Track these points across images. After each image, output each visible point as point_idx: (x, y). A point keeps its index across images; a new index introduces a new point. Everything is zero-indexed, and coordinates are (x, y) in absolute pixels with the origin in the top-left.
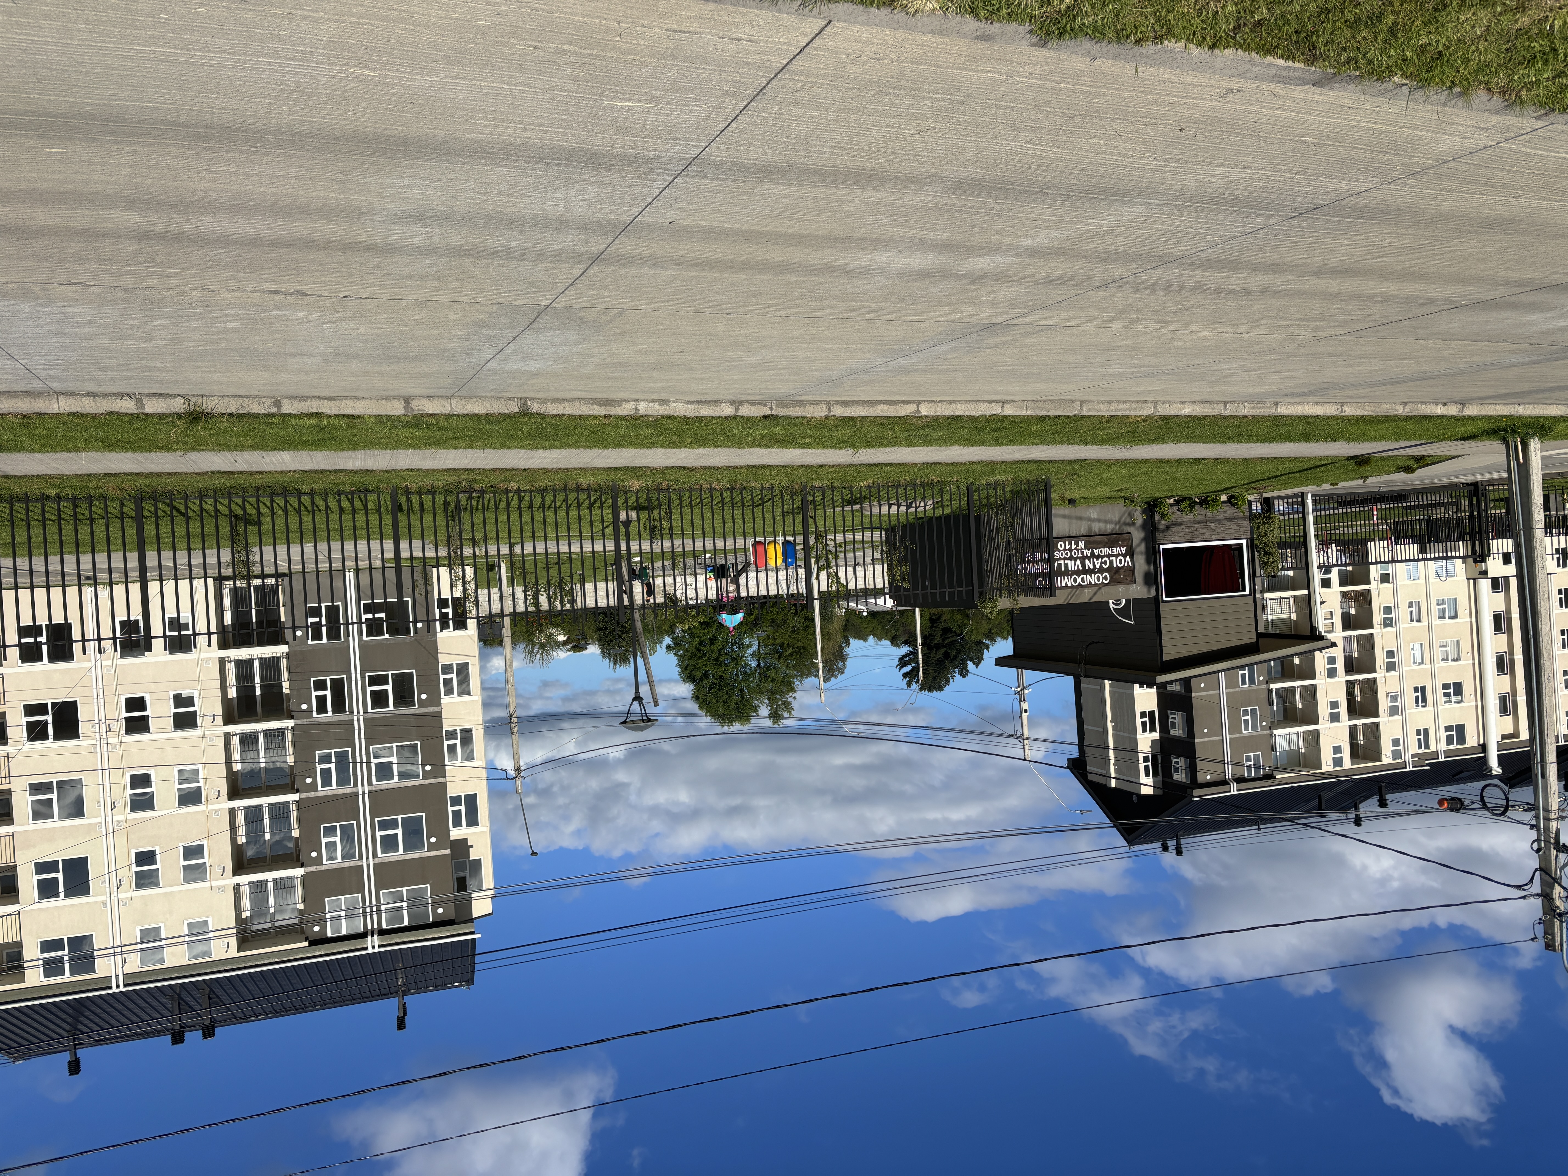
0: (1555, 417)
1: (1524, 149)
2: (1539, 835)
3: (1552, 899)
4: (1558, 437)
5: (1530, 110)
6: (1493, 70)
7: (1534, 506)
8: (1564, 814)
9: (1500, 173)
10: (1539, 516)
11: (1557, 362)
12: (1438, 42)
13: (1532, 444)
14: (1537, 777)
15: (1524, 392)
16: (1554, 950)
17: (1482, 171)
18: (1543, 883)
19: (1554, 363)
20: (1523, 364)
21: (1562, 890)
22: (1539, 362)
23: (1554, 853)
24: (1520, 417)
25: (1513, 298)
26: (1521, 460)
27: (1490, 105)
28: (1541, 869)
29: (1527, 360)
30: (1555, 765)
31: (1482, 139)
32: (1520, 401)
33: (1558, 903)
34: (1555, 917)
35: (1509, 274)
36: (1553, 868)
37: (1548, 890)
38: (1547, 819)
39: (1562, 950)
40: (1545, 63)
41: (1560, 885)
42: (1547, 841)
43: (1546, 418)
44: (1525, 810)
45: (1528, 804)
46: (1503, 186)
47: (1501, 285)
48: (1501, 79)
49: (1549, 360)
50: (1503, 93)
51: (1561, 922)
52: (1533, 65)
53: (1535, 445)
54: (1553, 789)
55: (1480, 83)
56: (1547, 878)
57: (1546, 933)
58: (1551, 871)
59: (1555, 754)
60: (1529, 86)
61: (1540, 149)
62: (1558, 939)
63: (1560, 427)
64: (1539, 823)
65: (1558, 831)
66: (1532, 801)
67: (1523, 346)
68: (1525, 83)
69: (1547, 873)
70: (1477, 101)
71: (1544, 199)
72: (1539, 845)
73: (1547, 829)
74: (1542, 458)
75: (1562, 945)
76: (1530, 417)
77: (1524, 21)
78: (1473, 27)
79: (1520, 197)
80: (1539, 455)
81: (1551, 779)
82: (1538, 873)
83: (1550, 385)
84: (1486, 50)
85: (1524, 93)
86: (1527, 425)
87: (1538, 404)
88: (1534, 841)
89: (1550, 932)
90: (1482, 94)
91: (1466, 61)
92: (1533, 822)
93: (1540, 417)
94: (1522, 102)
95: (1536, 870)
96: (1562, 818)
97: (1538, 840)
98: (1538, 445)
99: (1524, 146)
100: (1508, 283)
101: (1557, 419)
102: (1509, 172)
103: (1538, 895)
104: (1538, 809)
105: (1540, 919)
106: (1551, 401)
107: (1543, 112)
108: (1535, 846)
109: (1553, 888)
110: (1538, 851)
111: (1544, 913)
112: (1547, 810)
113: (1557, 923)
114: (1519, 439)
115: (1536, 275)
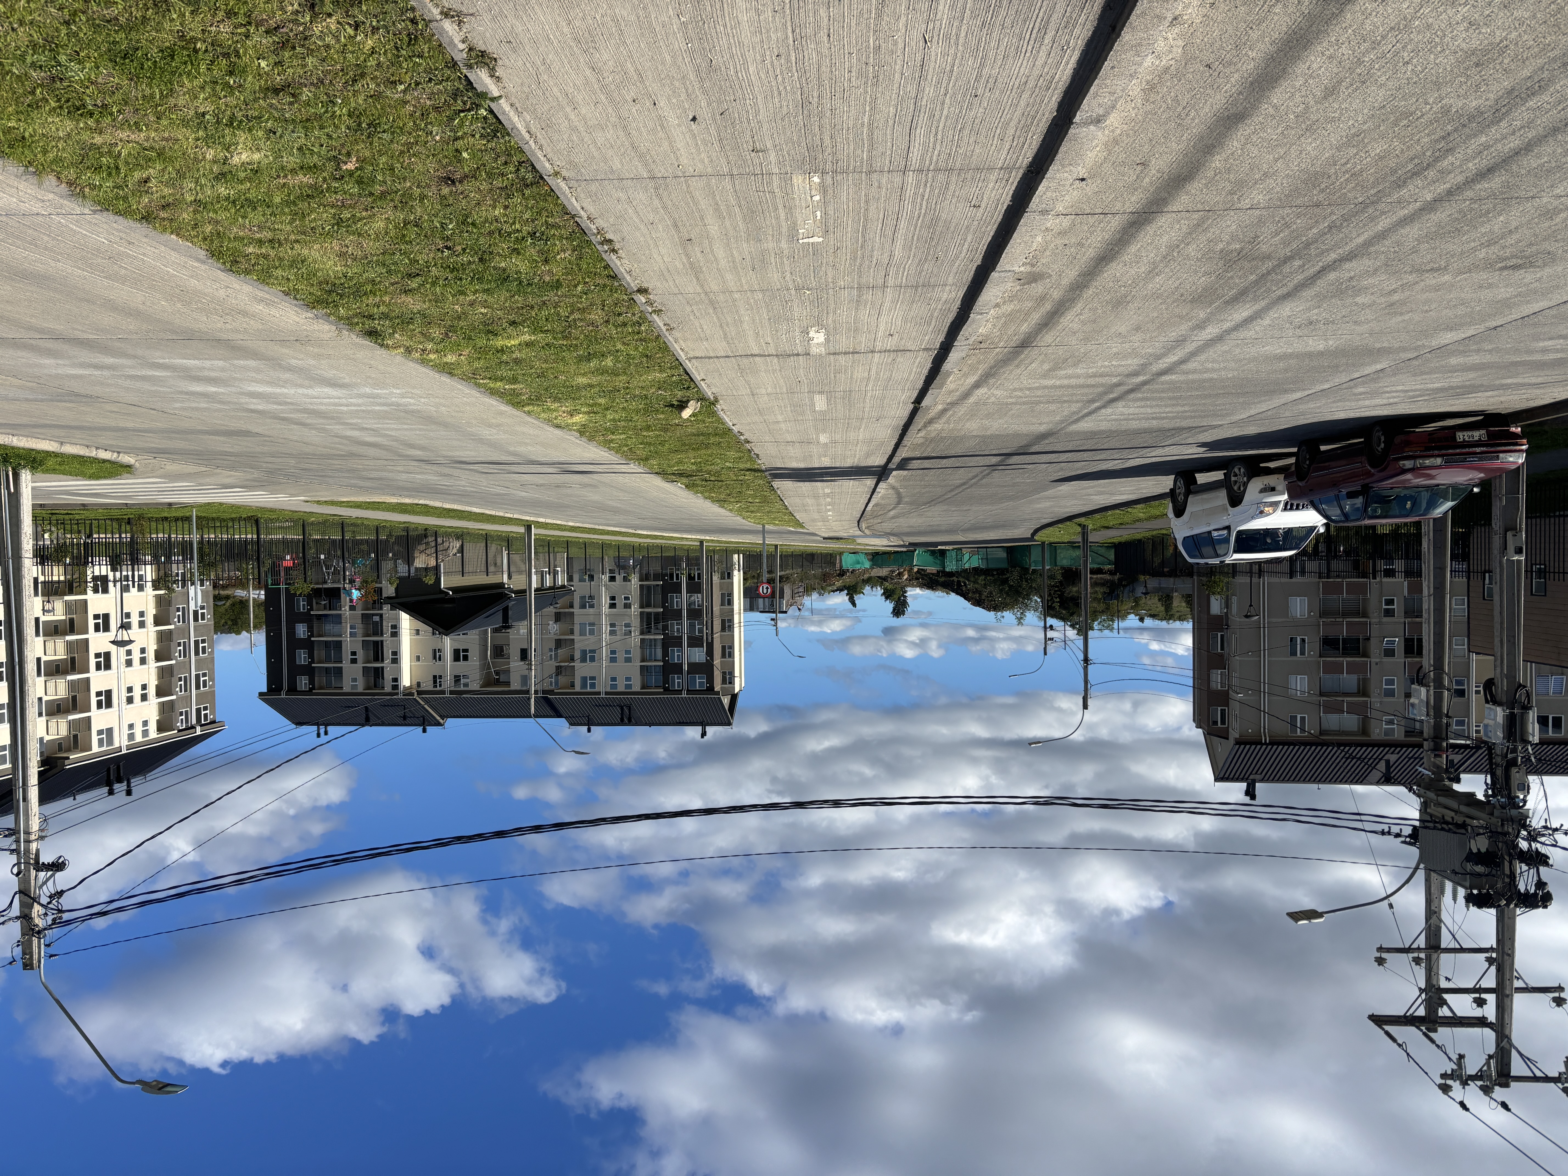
0: (48, 452)
1: (71, 226)
2: (19, 858)
3: (31, 918)
4: (47, 471)
5: (89, 203)
6: (66, 165)
7: (23, 536)
8: (44, 834)
9: (46, 238)
10: (28, 545)
11: (59, 404)
12: (25, 130)
13: (24, 475)
14: (18, 801)
15: (20, 425)
16: (32, 968)
17: (30, 231)
18: (22, 904)
19: (55, 403)
20: (27, 400)
21: (41, 908)
22: (42, 401)
23: (33, 873)
24: (13, 448)
25: (31, 341)
26: (12, 490)
27: (56, 190)
28: (20, 892)
29: (31, 397)
30: (36, 788)
31: (37, 208)
32: (15, 432)
33: (37, 921)
34: (33, 936)
35: (33, 320)
36: (32, 889)
37: (26, 911)
38: (28, 842)
39: (39, 967)
40: (110, 174)
41: (39, 903)
42: (27, 863)
43: (38, 452)
44: (6, 836)
45: (8, 829)
46: (46, 248)
47: (23, 328)
48: (72, 174)
49: (52, 400)
50: (70, 184)
51: (39, 938)
52: (99, 172)
53: (26, 476)
54: (34, 811)
55: (53, 170)
56: (27, 899)
57: (24, 953)
58: (30, 891)
59: (36, 776)
60: (93, 187)
61: (84, 230)
62: (36, 957)
63: (51, 463)
64: (20, 846)
65: (38, 851)
66: (12, 826)
67: (31, 384)
68: (89, 184)
69: (26, 895)
70: (48, 183)
71: (80, 268)
72: (19, 868)
73: (27, 851)
74: (33, 488)
75: (39, 961)
76: (23, 449)
77: (98, 140)
78: (58, 130)
79: (59, 261)
80: (30, 485)
81: (33, 802)
82: (17, 896)
83: (48, 422)
84: (64, 149)
85: (87, 190)
86: (19, 456)
87: (32, 437)
88: (14, 866)
89: (28, 952)
90: (51, 180)
91: (45, 152)
92: (14, 847)
93: (33, 450)
94: (84, 197)
95: (15, 894)
96: (41, 838)
97: (18, 864)
98: (29, 477)
99: (71, 223)
100: (30, 328)
101: (48, 454)
102: (54, 239)
103: (16, 918)
104: (19, 833)
105: (19, 941)
106: (43, 437)
107: (99, 208)
108: (15, 870)
109: (32, 907)
110: (17, 875)
111: (23, 935)
112: (27, 833)
113: (35, 941)
114: (10, 469)
115: (58, 327)
